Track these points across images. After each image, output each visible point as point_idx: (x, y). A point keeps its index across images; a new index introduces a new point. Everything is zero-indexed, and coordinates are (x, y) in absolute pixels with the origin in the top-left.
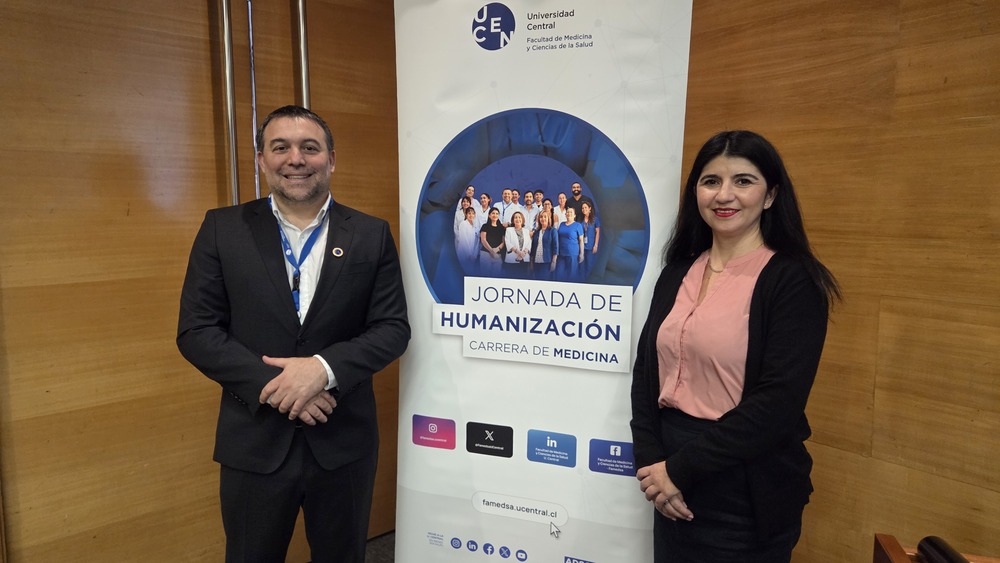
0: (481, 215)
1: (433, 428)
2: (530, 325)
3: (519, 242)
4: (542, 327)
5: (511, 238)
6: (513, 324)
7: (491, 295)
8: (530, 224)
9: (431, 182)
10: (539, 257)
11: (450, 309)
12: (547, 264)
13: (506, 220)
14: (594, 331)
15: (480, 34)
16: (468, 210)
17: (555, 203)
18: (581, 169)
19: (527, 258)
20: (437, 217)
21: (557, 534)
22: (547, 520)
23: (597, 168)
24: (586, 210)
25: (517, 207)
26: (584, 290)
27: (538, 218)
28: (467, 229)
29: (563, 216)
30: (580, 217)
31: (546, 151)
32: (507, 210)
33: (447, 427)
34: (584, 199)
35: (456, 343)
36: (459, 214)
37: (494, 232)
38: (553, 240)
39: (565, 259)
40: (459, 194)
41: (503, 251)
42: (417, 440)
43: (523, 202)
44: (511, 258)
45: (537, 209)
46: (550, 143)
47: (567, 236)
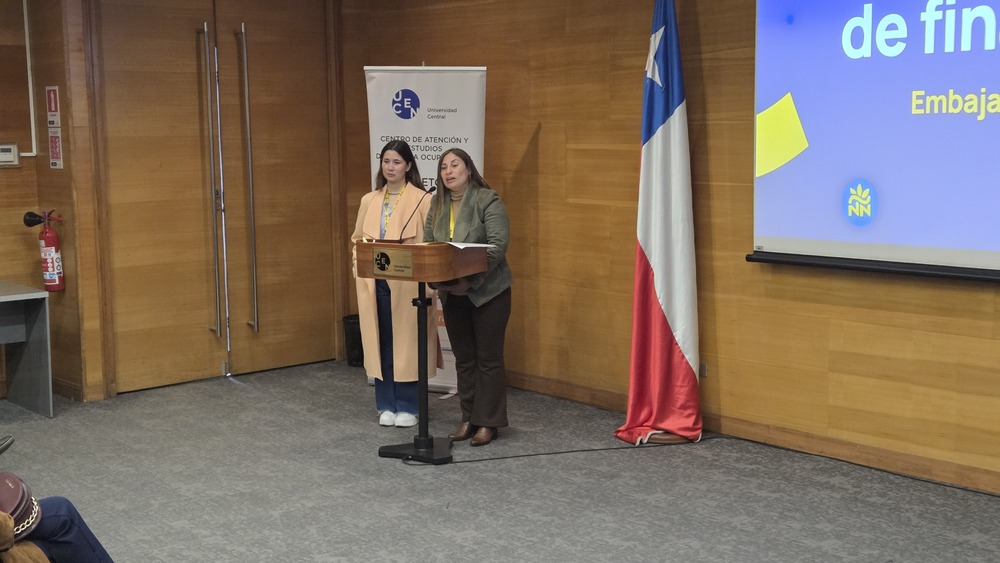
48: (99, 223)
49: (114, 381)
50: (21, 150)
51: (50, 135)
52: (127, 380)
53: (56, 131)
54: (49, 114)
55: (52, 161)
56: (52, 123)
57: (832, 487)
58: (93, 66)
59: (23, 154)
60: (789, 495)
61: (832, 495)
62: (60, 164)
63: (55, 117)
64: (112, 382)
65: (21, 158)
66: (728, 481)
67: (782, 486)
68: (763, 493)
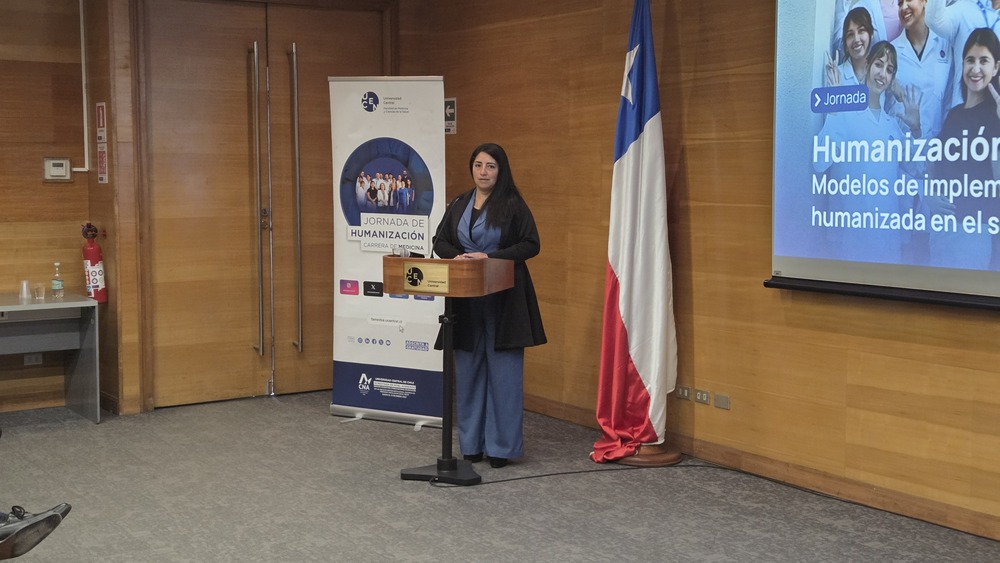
0: (367, 185)
1: (349, 285)
2: (389, 234)
3: (383, 197)
4: (394, 235)
5: (380, 194)
6: (382, 234)
7: (372, 221)
8: (388, 188)
9: (346, 170)
10: (392, 204)
11: (355, 228)
12: (395, 206)
13: (378, 187)
14: (414, 236)
15: (365, 105)
16: (362, 182)
17: (397, 179)
18: (406, 164)
19: (387, 204)
20: (348, 184)
21: (402, 331)
22: (398, 324)
23: (413, 164)
24: (409, 182)
25: (382, 181)
26: (409, 218)
27: (391, 186)
28: (361, 191)
29: (400, 185)
30: (407, 185)
31: (393, 156)
32: (378, 182)
33: (355, 284)
34: (408, 178)
35: (358, 244)
36: (358, 184)
37: (373, 192)
38: (397, 195)
39: (401, 204)
40: (358, 175)
41: (377, 201)
42: (342, 292)
43: (384, 178)
44: (380, 204)
45: (390, 181)
46: (394, 153)
47: (401, 194)
48: (141, 238)
49: (152, 395)
50: (73, 165)
51: (99, 150)
52: (165, 394)
53: (103, 147)
54: (98, 129)
55: (100, 176)
56: (100, 138)
57: (832, 530)
58: (139, 83)
59: (75, 169)
60: (781, 535)
61: (829, 538)
62: (106, 180)
63: (103, 133)
64: (150, 397)
65: (73, 173)
66: (723, 519)
67: (779, 526)
68: (755, 532)
